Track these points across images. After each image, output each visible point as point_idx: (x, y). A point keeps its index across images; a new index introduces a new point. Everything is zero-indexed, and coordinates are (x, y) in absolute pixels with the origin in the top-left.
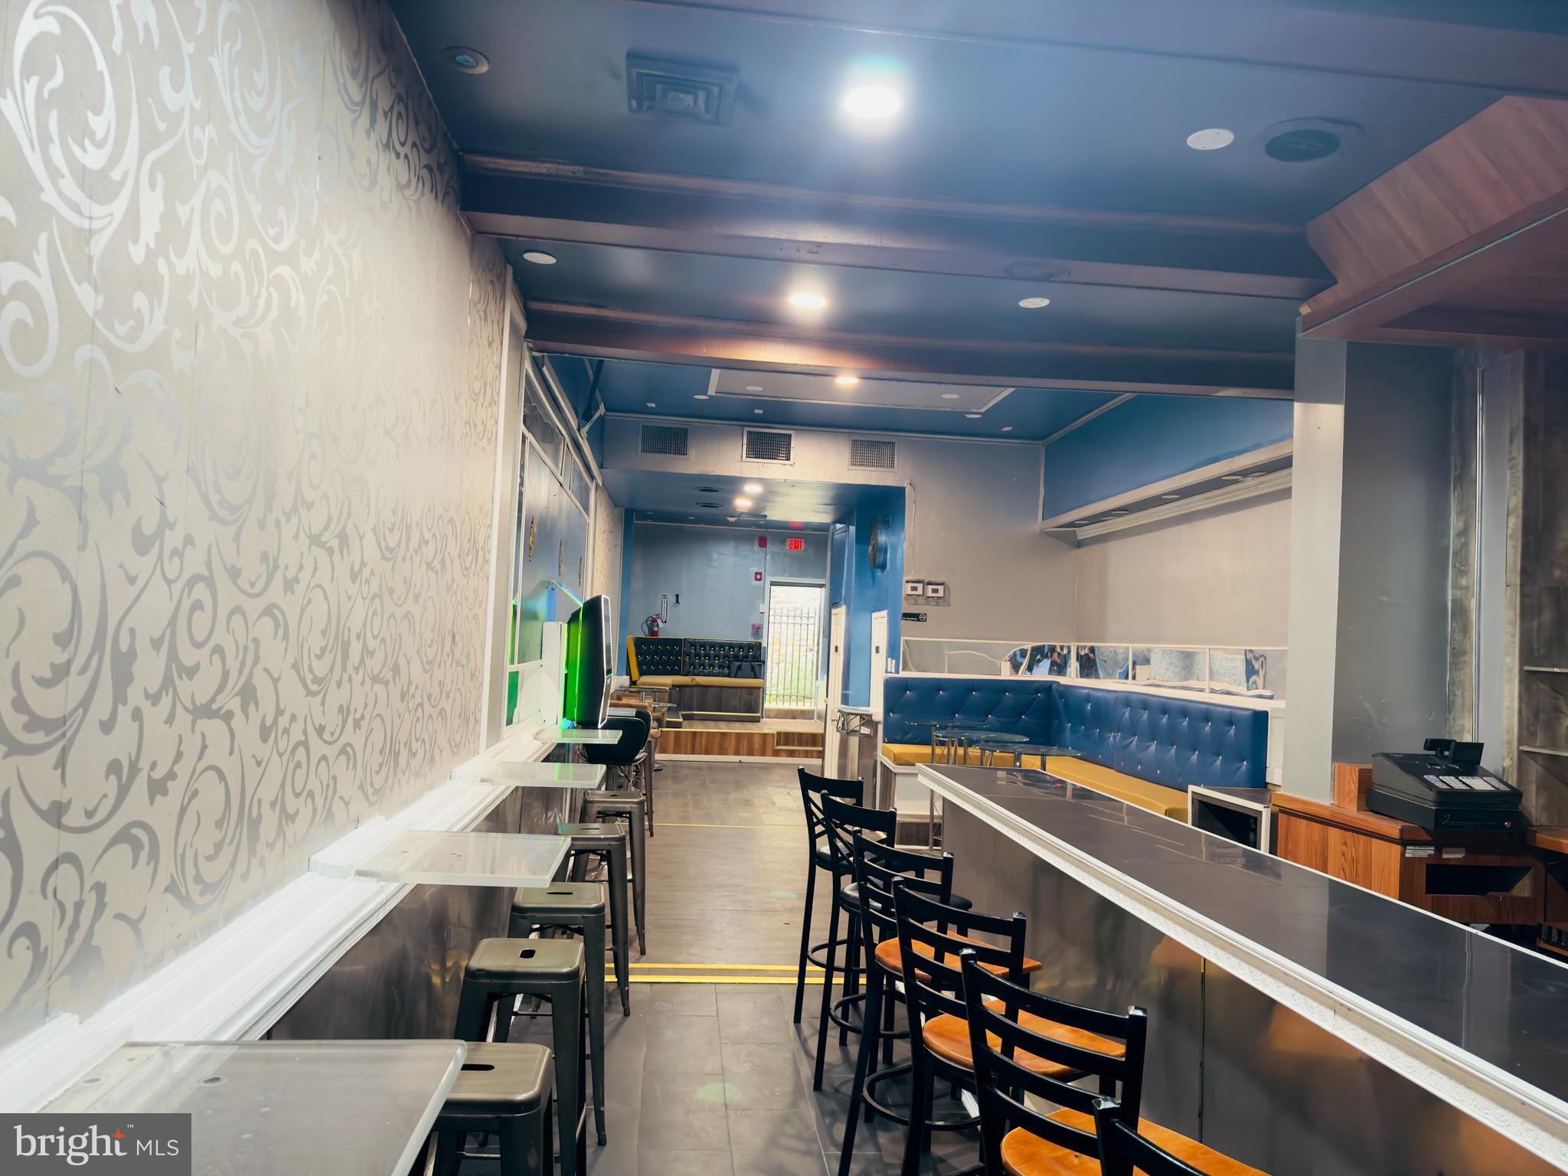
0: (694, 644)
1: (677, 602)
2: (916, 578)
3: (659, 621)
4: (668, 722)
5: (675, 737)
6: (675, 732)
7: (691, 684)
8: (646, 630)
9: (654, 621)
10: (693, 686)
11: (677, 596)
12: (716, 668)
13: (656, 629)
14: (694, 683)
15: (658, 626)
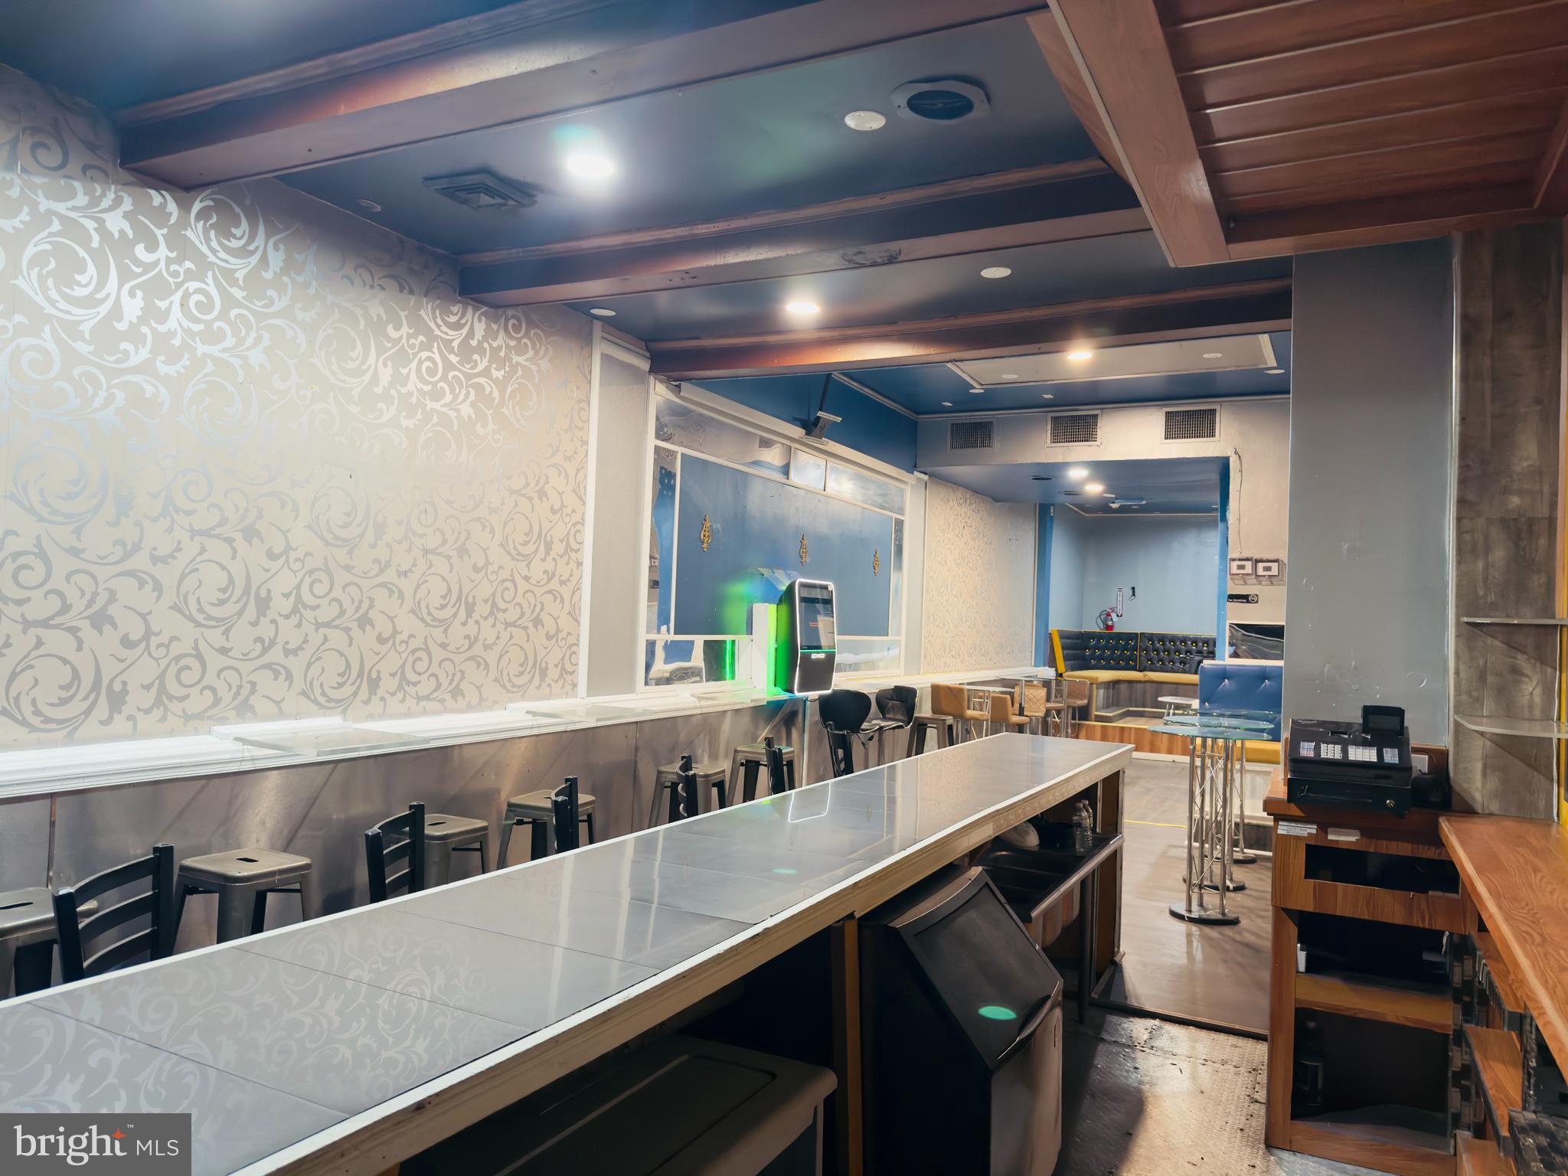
0: (1151, 637)
1: (1134, 595)
2: (1245, 555)
3: (1114, 615)
4: (1096, 716)
5: (1102, 730)
6: (1102, 726)
7: (1143, 679)
8: (1102, 626)
9: (1109, 615)
10: (1145, 682)
11: (1133, 588)
12: (1178, 664)
13: (1110, 623)
14: (1147, 678)
15: (1112, 620)
